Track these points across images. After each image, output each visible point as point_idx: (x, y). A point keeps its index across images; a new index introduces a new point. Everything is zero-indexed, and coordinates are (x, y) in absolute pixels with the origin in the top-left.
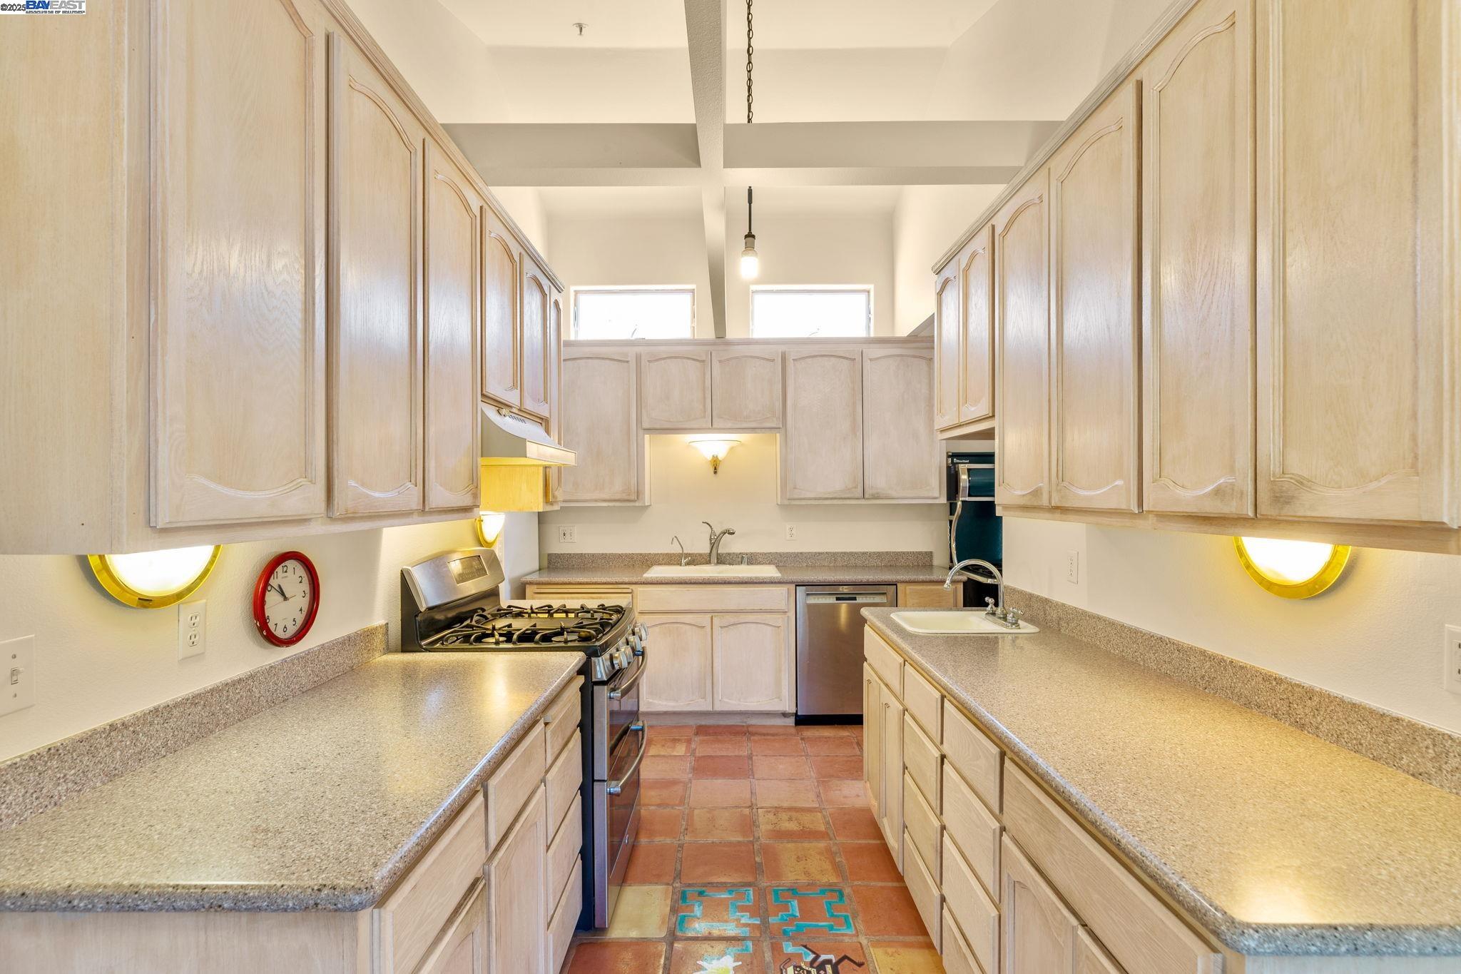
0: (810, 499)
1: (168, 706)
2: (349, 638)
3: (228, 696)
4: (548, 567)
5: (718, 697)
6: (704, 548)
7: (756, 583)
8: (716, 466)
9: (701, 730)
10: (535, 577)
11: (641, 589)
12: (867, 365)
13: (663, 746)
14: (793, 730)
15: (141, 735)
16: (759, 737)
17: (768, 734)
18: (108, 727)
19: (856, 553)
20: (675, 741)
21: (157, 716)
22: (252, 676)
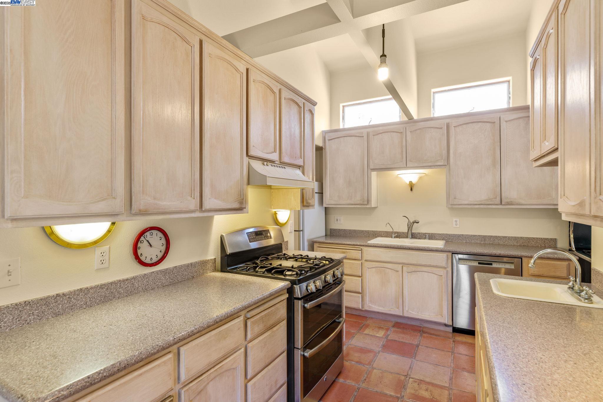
0: (466, 205)
1: (87, 288)
2: (191, 264)
3: (120, 286)
4: (330, 235)
5: (406, 309)
6: (404, 229)
7: (427, 250)
8: (412, 187)
9: (397, 325)
10: (323, 240)
11: (366, 249)
12: (503, 125)
13: (373, 330)
14: (451, 335)
15: (73, 299)
16: (428, 335)
17: (433, 334)
18: (56, 295)
19: (499, 237)
20: (380, 328)
21: (81, 292)
22: (134, 278)
